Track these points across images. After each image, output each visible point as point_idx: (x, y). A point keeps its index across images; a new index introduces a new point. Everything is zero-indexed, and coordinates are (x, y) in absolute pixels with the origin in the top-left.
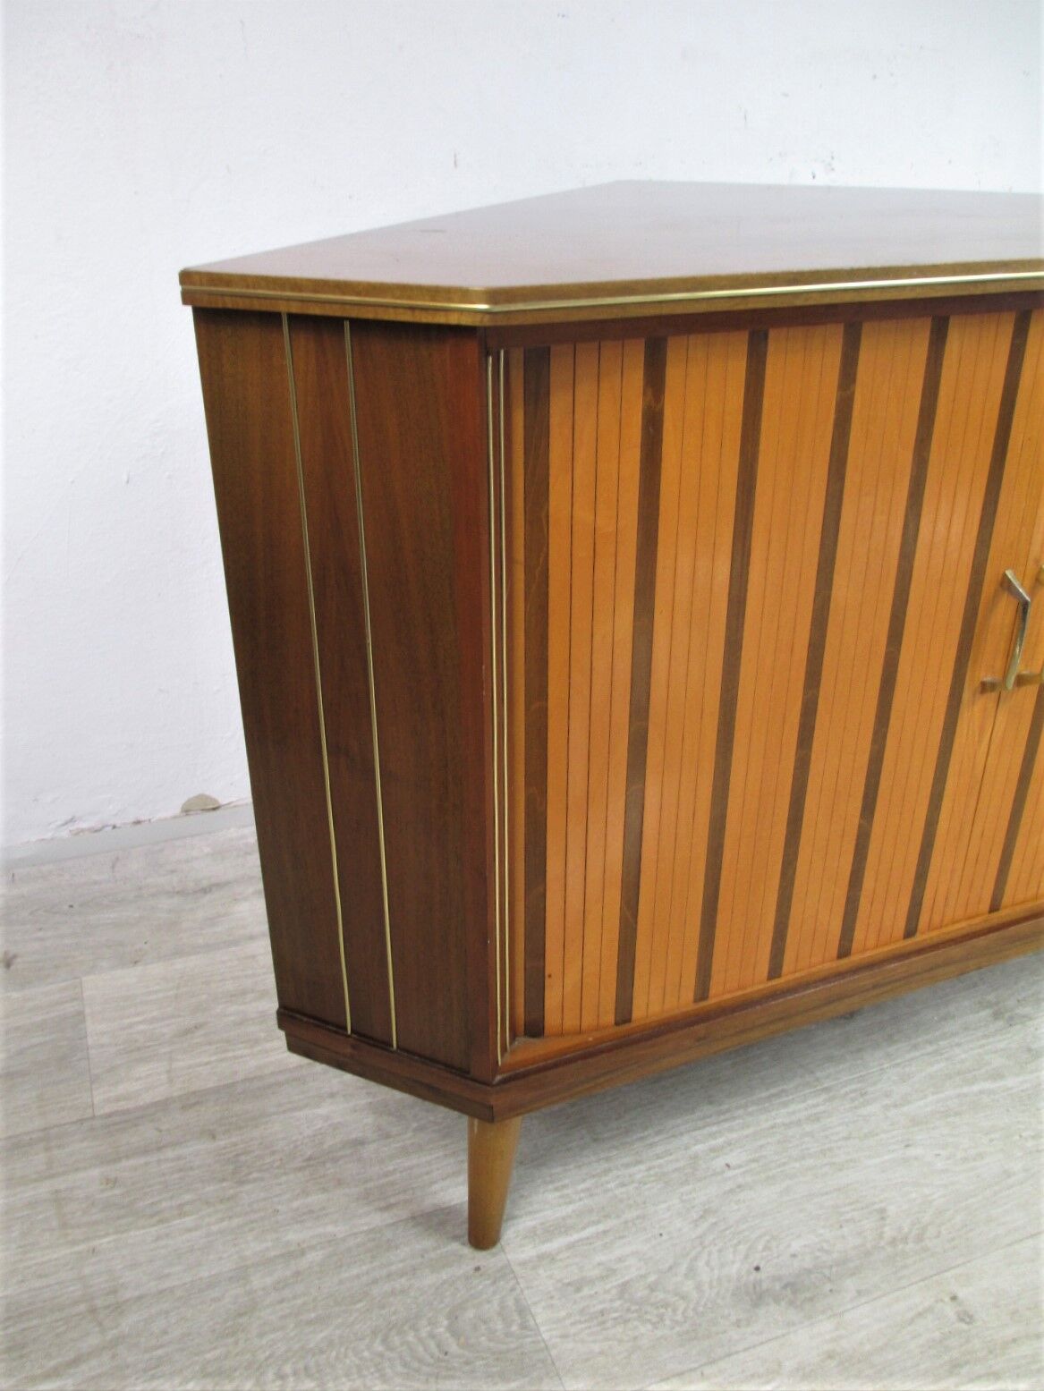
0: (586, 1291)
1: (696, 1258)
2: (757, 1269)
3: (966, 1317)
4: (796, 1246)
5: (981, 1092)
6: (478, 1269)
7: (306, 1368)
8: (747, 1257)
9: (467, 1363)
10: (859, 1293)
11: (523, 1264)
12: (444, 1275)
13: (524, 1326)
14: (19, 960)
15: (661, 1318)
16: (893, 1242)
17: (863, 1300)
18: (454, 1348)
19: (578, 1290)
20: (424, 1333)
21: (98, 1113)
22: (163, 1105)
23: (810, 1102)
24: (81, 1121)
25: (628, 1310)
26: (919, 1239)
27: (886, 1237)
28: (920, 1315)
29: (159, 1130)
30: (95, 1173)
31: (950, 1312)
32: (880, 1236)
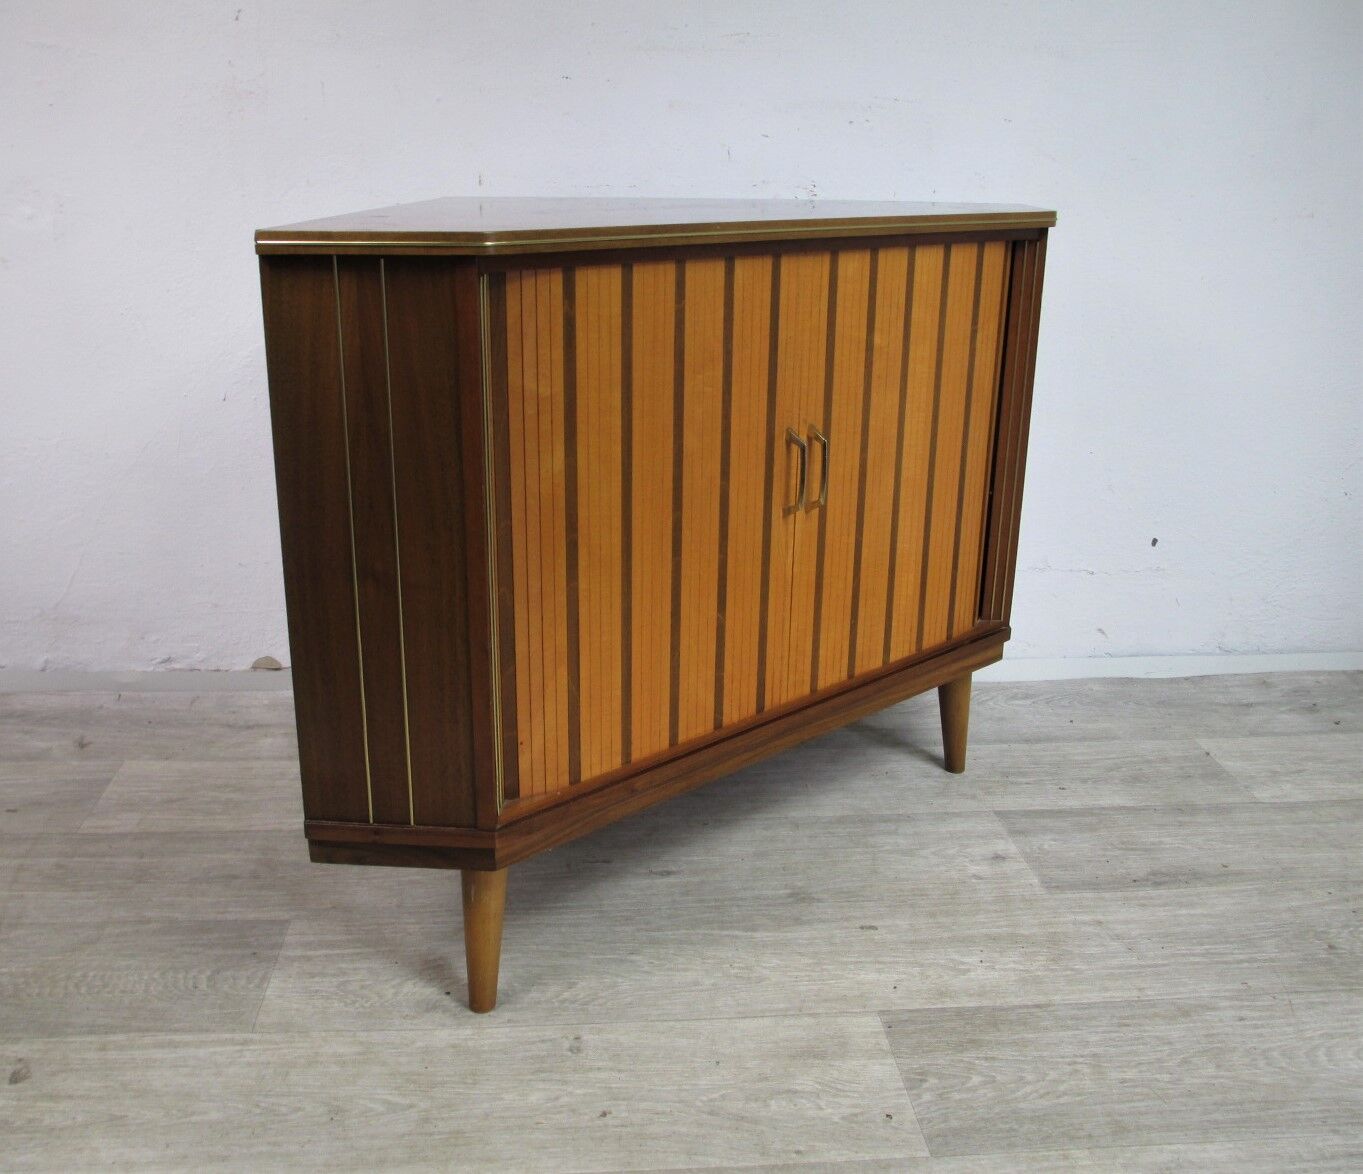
0: (316, 979)
3: (576, 1050)
5: (727, 936)
6: (255, 953)
7: (103, 976)
9: (205, 995)
10: (509, 1021)
11: (286, 958)
12: (230, 952)
13: (258, 986)
14: (93, 745)
15: (354, 1002)
18: (203, 986)
20: (191, 975)
21: (80, 832)
22: (123, 836)
23: (581, 916)
24: (66, 834)
25: (337, 994)
26: (586, 1003)
27: (560, 998)
28: (543, 1041)
29: (110, 847)
30: (53, 860)
31: (566, 1045)
32: (557, 997)
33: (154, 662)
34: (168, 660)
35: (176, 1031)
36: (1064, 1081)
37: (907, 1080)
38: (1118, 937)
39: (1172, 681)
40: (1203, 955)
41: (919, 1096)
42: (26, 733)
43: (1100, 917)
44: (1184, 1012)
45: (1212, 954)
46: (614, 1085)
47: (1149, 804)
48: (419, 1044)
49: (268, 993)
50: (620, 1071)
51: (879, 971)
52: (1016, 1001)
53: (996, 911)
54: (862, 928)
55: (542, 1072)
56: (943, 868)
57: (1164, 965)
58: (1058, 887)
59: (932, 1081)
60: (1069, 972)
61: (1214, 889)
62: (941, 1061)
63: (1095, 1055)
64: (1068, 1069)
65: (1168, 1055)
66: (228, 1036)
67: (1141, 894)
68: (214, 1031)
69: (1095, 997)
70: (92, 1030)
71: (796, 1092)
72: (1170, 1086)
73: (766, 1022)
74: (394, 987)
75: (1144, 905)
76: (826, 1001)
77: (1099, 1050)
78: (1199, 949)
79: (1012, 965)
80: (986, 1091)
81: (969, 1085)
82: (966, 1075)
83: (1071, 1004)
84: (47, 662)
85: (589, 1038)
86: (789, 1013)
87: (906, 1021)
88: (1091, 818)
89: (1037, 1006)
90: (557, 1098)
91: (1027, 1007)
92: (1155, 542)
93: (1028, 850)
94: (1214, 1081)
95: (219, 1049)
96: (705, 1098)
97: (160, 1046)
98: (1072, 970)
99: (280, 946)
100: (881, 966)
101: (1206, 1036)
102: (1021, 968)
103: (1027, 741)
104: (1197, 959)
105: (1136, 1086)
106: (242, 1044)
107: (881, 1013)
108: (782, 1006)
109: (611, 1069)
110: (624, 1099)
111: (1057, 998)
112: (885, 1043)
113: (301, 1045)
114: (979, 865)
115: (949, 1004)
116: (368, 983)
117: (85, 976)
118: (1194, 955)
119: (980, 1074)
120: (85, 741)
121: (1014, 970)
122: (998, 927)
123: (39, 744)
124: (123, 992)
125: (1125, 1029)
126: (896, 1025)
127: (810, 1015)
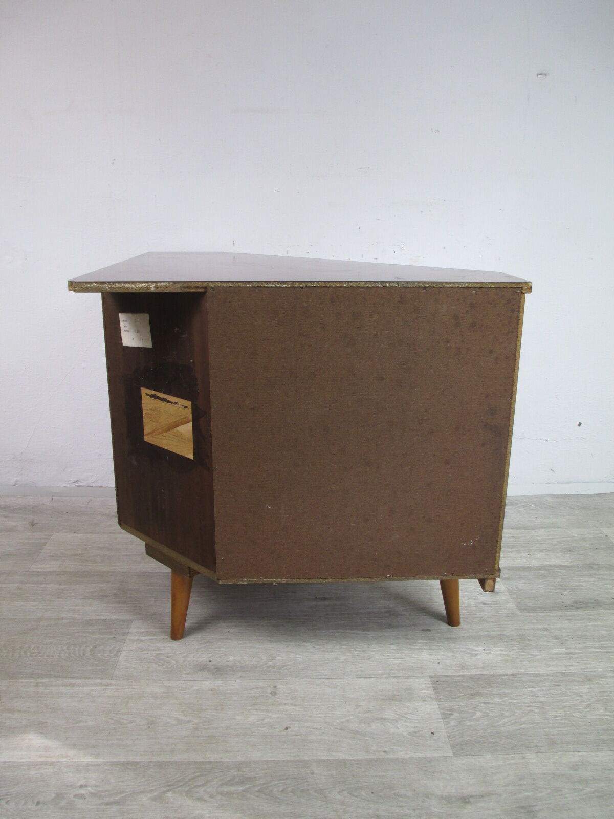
0: (145, 652)
1: (192, 653)
2: (210, 661)
3: (274, 693)
4: (231, 659)
6: (114, 637)
7: (38, 647)
8: (210, 657)
9: (88, 659)
10: (241, 677)
11: (130, 640)
12: (102, 636)
13: (115, 655)
14: (38, 524)
15: (163, 665)
16: (268, 667)
17: (241, 679)
18: (88, 654)
19: (143, 651)
20: (82, 648)
21: (30, 570)
22: (51, 573)
24: (23, 571)
25: (154, 660)
26: (280, 668)
27: (268, 665)
28: (257, 688)
29: (45, 579)
30: (16, 585)
31: (269, 691)
32: (266, 664)
33: (70, 482)
34: (77, 481)
35: (73, 678)
36: (525, 716)
37: (444, 714)
38: (555, 637)
39: (589, 496)
40: (600, 648)
41: (448, 723)
42: (6, 517)
43: (547, 626)
44: (588, 679)
45: (605, 647)
46: (292, 713)
47: (575, 564)
48: (195, 688)
49: (120, 659)
50: (296, 705)
51: (431, 654)
52: (501, 672)
53: (492, 622)
54: (423, 630)
55: (257, 705)
56: (466, 598)
57: (579, 653)
58: (525, 609)
59: (456, 714)
60: (529, 656)
61: (609, 611)
62: (461, 704)
63: (541, 702)
64: (527, 709)
65: (580, 702)
66: (99, 681)
67: (569, 613)
68: (92, 678)
69: (542, 670)
70: (32, 676)
71: (385, 719)
72: (580, 720)
73: (372, 680)
74: (183, 657)
75: (570, 620)
76: (402, 670)
77: (543, 699)
78: (598, 644)
79: (500, 652)
80: (483, 721)
81: (474, 717)
82: (473, 711)
83: (530, 674)
84: (16, 481)
85: (280, 687)
86: (384, 676)
87: (443, 681)
88: (544, 571)
89: (512, 675)
90: (263, 719)
91: (507, 675)
92: (580, 424)
93: (511, 589)
94: (602, 717)
95: (93, 688)
96: (338, 721)
97: (65, 685)
98: (532, 655)
99: (127, 634)
100: (432, 651)
101: (600, 692)
102: (505, 653)
103: (512, 529)
104: (597, 650)
105: (561, 720)
106: (105, 686)
107: (431, 677)
108: (380, 672)
109: (292, 704)
110: (297, 721)
111: (523, 670)
112: (431, 693)
113: (135, 687)
114: (484, 596)
115: (467, 673)
116: (170, 655)
117: (29, 647)
118: (595, 648)
119: (481, 711)
120: (35, 522)
121: (501, 654)
122: (493, 631)
123: (11, 523)
124: (47, 656)
125: (558, 688)
126: (438, 683)
127: (395, 677)
